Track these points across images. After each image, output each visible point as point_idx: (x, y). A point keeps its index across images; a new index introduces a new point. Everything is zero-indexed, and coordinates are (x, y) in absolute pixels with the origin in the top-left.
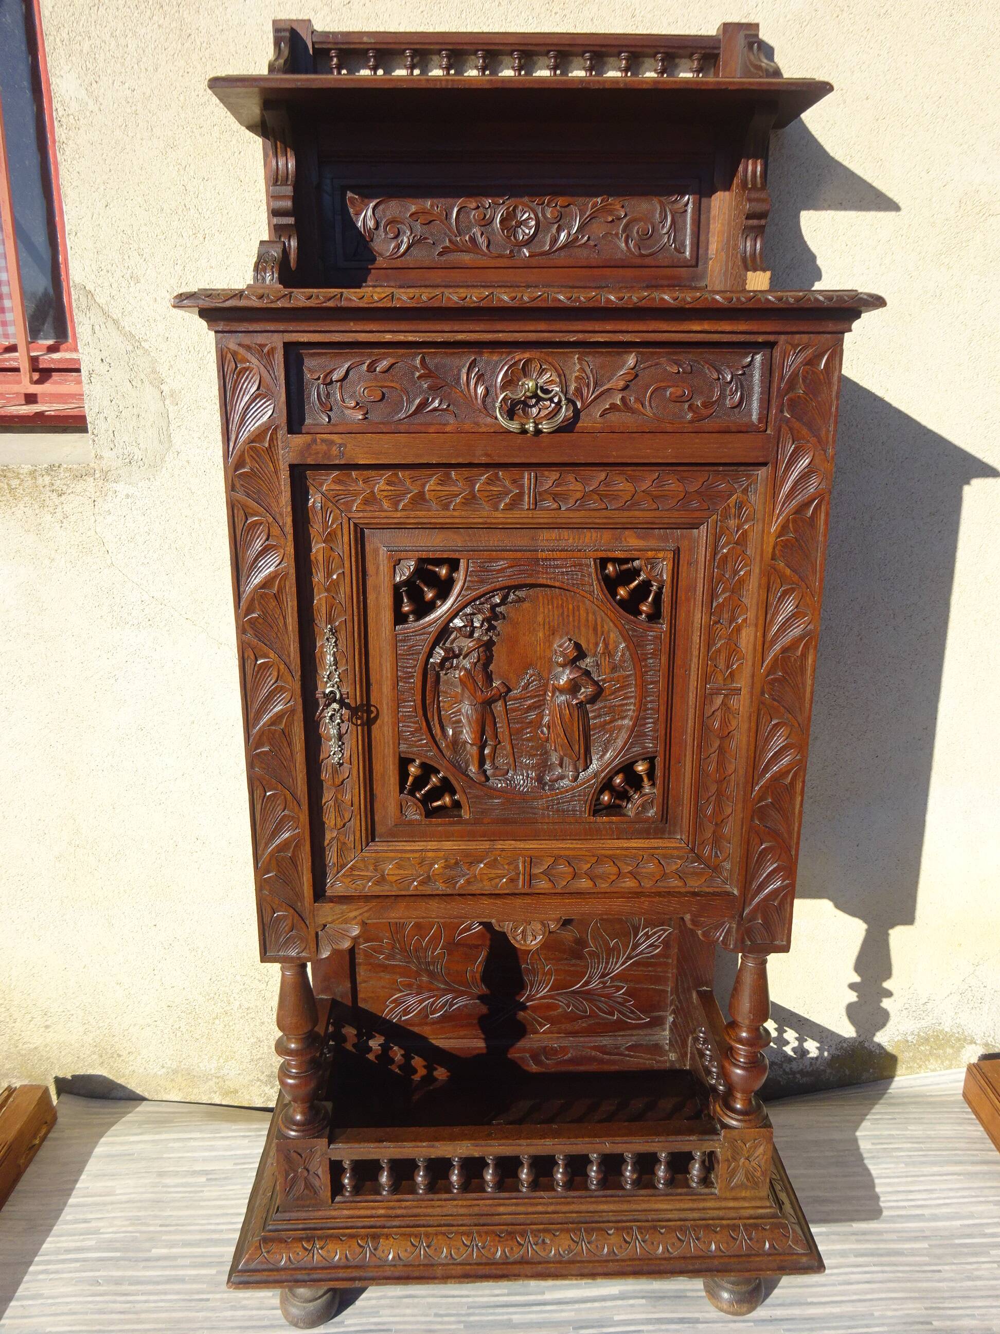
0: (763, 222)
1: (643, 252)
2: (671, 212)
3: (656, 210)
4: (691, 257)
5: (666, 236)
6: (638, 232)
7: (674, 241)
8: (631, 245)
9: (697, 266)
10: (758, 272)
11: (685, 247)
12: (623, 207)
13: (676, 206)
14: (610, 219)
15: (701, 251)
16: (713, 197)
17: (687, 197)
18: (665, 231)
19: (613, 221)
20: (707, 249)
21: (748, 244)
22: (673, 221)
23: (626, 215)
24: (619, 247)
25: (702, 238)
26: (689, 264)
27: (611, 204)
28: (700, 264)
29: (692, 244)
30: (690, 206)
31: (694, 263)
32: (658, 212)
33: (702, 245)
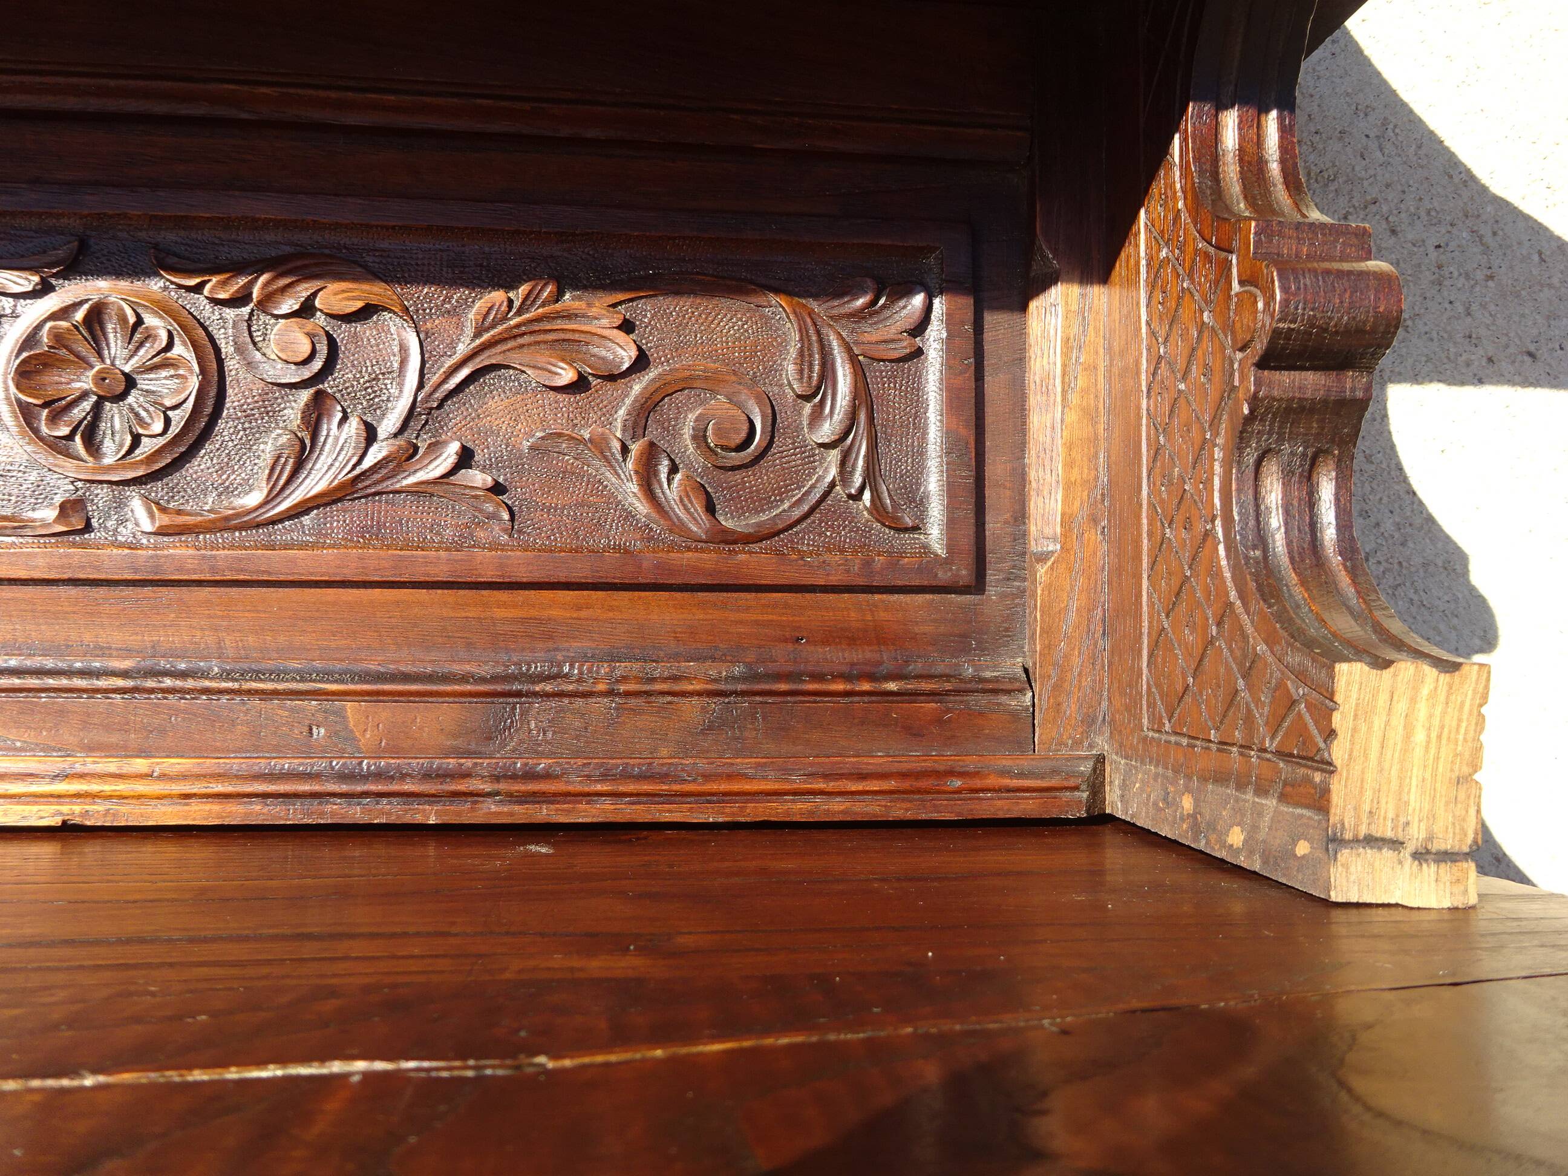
0: (1352, 382)
1: (728, 523)
2: (853, 359)
3: (783, 345)
4: (950, 548)
5: (834, 455)
6: (700, 437)
7: (871, 477)
8: (672, 491)
9: (978, 585)
10: (1406, 669)
11: (920, 504)
12: (627, 327)
13: (872, 333)
14: (566, 375)
15: (993, 525)
16: (1033, 305)
17: (918, 300)
18: (827, 431)
19: (580, 385)
20: (1021, 516)
21: (1273, 494)
22: (862, 395)
23: (641, 362)
24: (613, 501)
25: (996, 468)
26: (943, 576)
27: (570, 316)
28: (991, 576)
29: (951, 490)
30: (936, 333)
31: (964, 573)
32: (793, 352)
33: (996, 498)
